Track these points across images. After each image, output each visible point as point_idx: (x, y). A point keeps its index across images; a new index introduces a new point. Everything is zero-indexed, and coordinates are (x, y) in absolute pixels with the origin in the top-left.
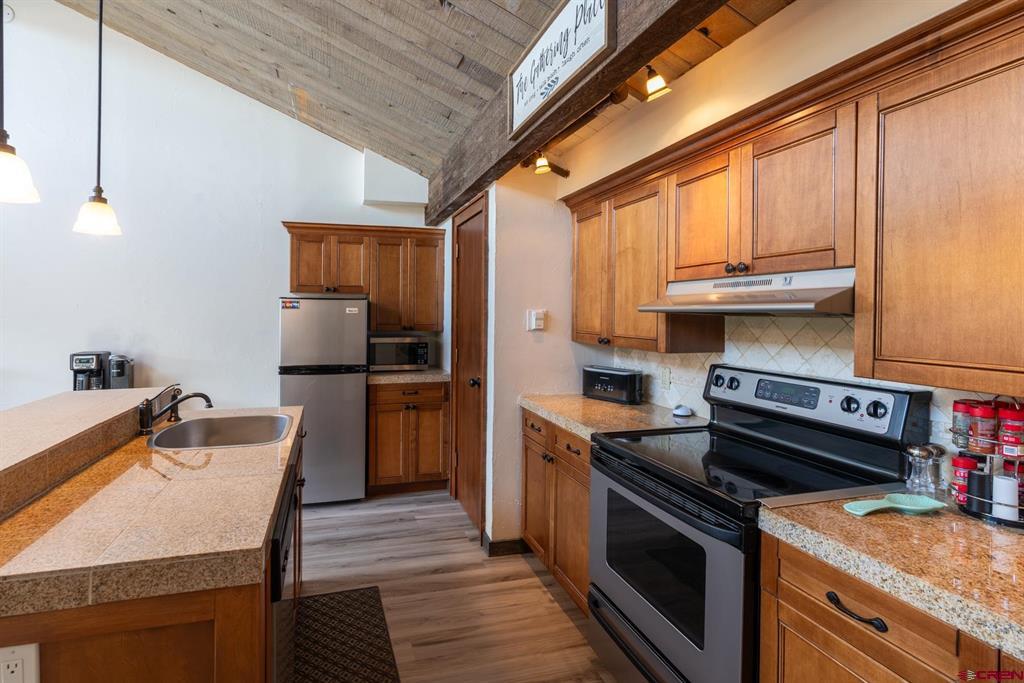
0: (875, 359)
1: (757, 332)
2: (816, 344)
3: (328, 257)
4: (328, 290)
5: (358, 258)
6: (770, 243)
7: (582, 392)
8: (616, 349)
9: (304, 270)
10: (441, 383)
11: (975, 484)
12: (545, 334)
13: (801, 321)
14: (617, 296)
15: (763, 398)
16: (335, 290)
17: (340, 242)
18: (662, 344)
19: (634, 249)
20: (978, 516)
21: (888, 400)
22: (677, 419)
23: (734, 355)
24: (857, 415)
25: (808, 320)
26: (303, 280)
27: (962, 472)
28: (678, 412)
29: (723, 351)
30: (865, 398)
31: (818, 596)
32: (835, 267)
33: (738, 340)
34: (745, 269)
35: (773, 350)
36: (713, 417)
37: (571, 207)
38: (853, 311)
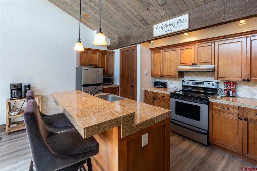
0: (218, 77)
1: (190, 74)
2: (201, 76)
3: (89, 56)
4: (89, 65)
5: (96, 57)
6: (200, 61)
7: (153, 86)
8: (157, 78)
9: (83, 60)
10: (117, 87)
11: (228, 92)
12: (147, 75)
13: (198, 72)
14: (165, 68)
15: (194, 84)
16: (91, 65)
17: (92, 53)
18: (177, 76)
19: (169, 60)
20: (228, 96)
21: (214, 83)
22: (175, 90)
23: (185, 78)
24: (210, 85)
25: (199, 72)
26: (83, 62)
27: (226, 91)
28: (175, 88)
29: (183, 77)
30: (211, 83)
31: (219, 108)
32: (211, 65)
33: (187, 76)
34: (196, 64)
35: (193, 77)
36: (183, 88)
37: (151, 50)
38: (214, 71)
